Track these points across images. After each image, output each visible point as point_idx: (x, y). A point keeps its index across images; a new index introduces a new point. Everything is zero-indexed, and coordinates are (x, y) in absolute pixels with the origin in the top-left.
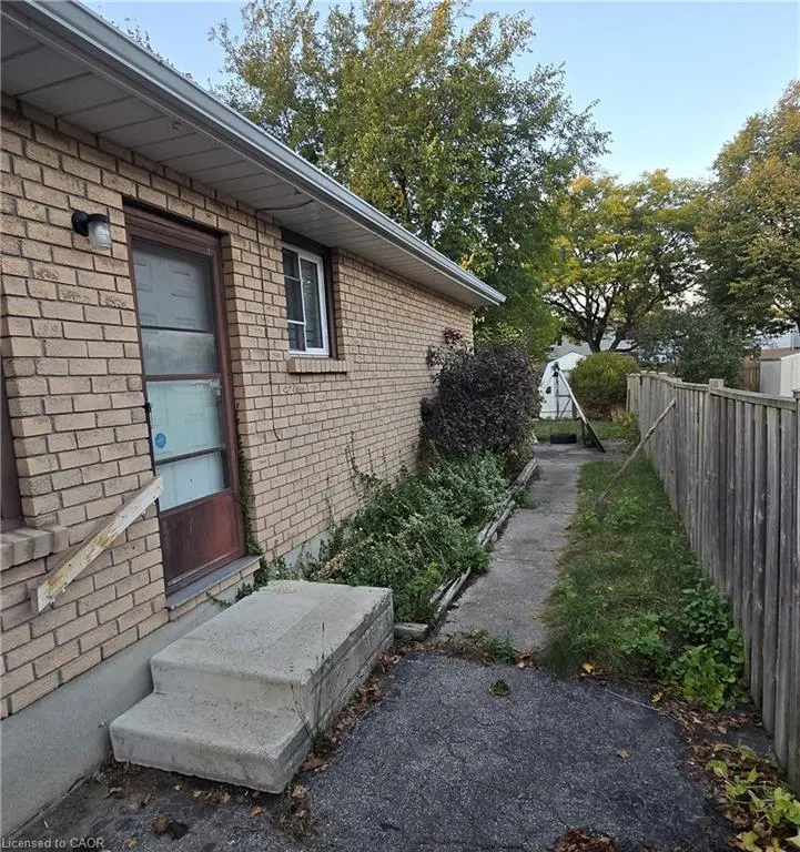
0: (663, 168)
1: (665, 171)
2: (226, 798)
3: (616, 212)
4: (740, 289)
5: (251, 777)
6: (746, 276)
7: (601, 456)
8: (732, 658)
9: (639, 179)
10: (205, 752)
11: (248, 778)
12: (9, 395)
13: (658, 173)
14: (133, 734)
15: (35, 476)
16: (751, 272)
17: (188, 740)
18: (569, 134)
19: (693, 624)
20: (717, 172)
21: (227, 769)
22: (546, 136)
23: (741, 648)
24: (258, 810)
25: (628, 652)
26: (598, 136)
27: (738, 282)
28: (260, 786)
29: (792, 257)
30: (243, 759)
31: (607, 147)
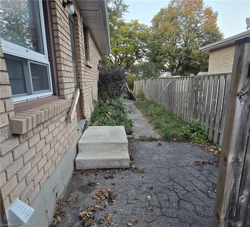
0: (137, 19)
1: (138, 20)
2: (116, 170)
3: (125, 31)
4: (159, 58)
5: (122, 165)
6: (161, 55)
7: (135, 101)
8: (203, 133)
9: (130, 22)
10: (108, 161)
11: (121, 165)
12: (57, 56)
13: (135, 21)
14: (84, 160)
15: (65, 83)
16: (162, 54)
17: (103, 159)
18: (118, 3)
19: (193, 128)
20: (152, 23)
21: (115, 164)
22: (111, 2)
23: (205, 131)
24: (127, 171)
25: (183, 134)
26: (125, 6)
27: (158, 56)
28: (124, 166)
29: (172, 51)
30: (119, 160)
31: (128, 10)
